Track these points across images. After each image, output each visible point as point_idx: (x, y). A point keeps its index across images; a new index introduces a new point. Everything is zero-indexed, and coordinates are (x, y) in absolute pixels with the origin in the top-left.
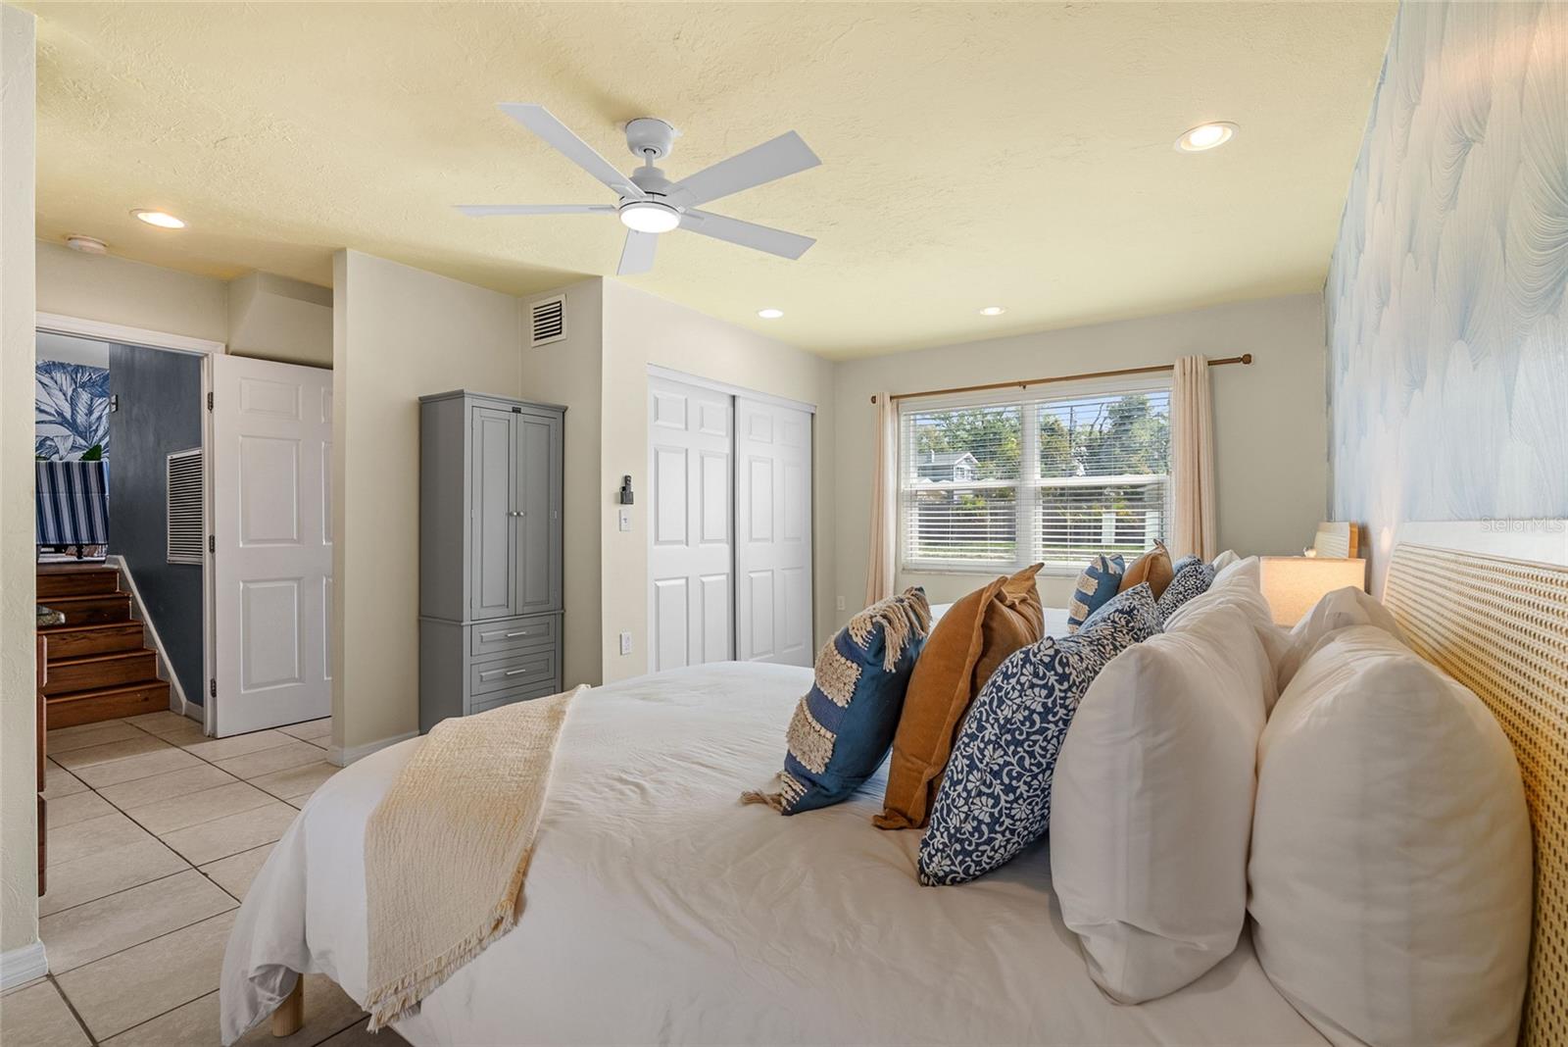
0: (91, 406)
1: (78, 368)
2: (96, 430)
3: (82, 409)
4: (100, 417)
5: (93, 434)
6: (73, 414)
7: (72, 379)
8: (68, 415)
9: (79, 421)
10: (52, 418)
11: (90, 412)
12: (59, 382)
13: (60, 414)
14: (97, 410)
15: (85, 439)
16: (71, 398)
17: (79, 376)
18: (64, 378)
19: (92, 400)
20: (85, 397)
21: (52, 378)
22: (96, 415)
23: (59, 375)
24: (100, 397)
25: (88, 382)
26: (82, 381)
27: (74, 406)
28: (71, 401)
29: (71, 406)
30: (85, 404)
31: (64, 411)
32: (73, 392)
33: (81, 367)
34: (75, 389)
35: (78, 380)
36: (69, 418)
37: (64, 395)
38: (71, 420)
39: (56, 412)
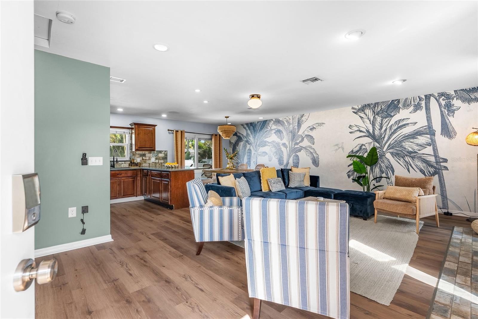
0: (381, 124)
1: (377, 104)
2: (384, 137)
3: (377, 126)
6: (373, 130)
7: (373, 111)
8: (371, 131)
9: (376, 133)
10: (364, 134)
11: (381, 128)
12: (367, 115)
13: (368, 131)
14: (384, 126)
15: (379, 143)
16: (373, 121)
17: (376, 108)
18: (369, 111)
19: (382, 120)
20: (379, 119)
21: (365, 113)
22: (384, 128)
23: (367, 111)
24: (386, 118)
25: (380, 111)
26: (377, 111)
27: (374, 126)
28: (373, 123)
29: (373, 126)
30: (379, 124)
31: (370, 129)
32: (373, 118)
33: (377, 103)
34: (375, 116)
35: (376, 111)
36: (372, 132)
37: (370, 121)
38: (373, 133)
39: (366, 130)
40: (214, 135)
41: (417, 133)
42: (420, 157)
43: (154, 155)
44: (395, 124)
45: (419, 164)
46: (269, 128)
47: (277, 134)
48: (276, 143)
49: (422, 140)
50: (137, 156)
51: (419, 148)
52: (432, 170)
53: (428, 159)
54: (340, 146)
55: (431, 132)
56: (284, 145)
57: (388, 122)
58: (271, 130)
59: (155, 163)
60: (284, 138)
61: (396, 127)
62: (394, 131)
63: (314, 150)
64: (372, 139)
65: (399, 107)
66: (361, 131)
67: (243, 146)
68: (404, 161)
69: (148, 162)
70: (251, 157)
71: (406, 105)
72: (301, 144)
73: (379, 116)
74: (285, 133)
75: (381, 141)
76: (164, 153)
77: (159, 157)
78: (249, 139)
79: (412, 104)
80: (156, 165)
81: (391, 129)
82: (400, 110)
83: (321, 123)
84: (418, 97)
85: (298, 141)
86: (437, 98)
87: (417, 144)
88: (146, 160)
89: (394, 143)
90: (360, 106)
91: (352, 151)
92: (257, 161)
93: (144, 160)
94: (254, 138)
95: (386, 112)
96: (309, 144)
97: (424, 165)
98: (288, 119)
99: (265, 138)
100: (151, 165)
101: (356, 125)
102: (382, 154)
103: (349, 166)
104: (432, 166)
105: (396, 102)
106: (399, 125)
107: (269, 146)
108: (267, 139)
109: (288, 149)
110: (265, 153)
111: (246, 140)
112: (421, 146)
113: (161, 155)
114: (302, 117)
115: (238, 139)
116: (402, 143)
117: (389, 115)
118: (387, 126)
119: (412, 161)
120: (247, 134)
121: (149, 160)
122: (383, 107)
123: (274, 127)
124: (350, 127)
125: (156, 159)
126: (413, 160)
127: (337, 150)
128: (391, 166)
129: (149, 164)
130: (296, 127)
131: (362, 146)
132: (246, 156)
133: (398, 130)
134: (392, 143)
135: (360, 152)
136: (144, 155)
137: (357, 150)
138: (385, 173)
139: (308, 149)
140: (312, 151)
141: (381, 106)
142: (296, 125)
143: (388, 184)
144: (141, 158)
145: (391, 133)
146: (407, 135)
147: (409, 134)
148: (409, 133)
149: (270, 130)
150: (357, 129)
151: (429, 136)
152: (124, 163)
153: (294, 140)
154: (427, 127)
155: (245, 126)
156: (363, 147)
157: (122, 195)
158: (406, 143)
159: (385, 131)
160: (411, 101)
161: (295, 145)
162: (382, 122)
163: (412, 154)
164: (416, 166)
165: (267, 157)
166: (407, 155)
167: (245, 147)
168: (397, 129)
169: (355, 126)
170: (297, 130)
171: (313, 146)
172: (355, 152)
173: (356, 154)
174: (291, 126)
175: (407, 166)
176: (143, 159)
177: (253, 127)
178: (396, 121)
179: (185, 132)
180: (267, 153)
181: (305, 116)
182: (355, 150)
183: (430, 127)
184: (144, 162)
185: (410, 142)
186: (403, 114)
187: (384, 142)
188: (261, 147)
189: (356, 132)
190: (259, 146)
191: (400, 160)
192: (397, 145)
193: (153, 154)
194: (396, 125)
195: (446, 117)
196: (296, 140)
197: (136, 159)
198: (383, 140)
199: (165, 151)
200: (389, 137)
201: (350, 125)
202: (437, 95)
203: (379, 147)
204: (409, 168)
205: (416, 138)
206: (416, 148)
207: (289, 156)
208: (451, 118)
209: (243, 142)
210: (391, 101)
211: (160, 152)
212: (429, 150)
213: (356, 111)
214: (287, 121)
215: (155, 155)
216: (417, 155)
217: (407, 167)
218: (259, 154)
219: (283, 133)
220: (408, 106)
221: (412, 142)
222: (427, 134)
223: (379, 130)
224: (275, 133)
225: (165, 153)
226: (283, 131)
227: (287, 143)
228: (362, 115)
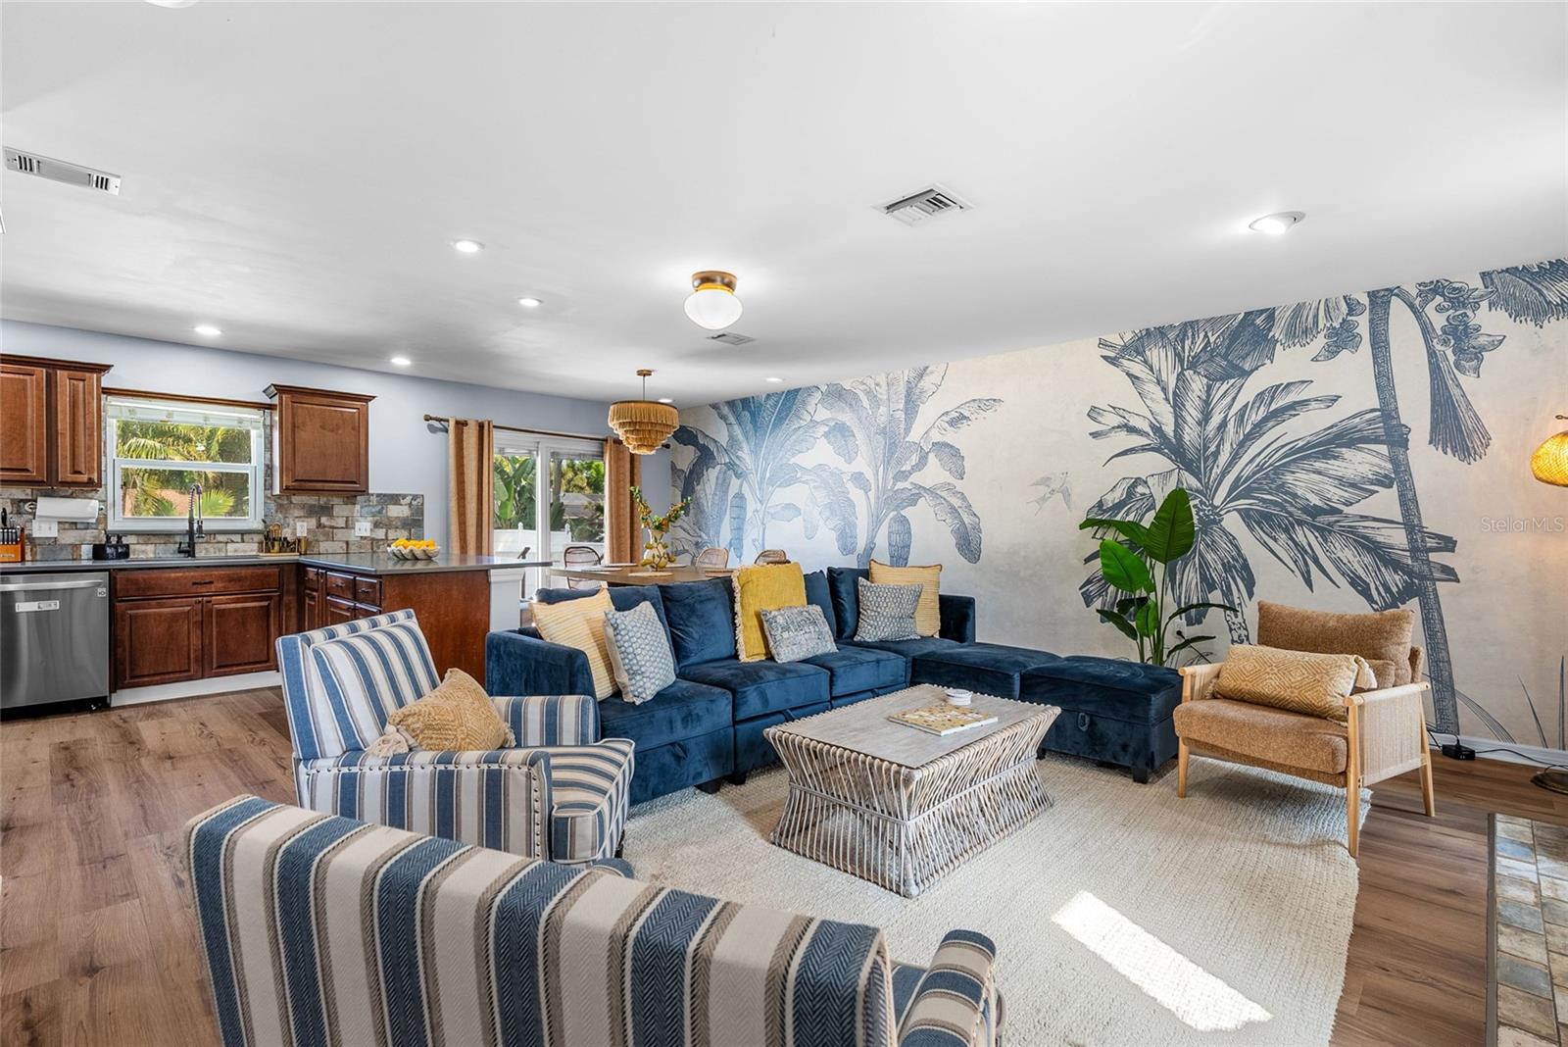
0: (1207, 402)
1: (1189, 328)
2: (1216, 454)
3: (1192, 412)
4: (1224, 424)
5: (1211, 459)
6: (1177, 425)
7: (1177, 354)
8: (1169, 429)
9: (1186, 438)
10: (1144, 441)
11: (1204, 421)
12: (1156, 368)
13: (1158, 430)
14: (1218, 409)
15: (1197, 475)
16: (1175, 393)
17: (1188, 343)
18: (1163, 355)
19: (1209, 388)
20: (1197, 384)
21: (1146, 362)
22: (1216, 420)
23: (1155, 352)
24: (1223, 379)
25: (1202, 354)
26: (1192, 354)
27: (1179, 408)
28: (1174, 399)
29: (1175, 410)
30: (1197, 401)
31: (1164, 421)
32: (1178, 380)
33: (1192, 324)
34: (1182, 372)
35: (1187, 354)
36: (1172, 434)
37: (1164, 390)
38: (1175, 437)
39: (1152, 426)
40: (610, 442)
41: (1339, 436)
42: (1352, 531)
43: (366, 509)
44: (1257, 405)
45: (1348, 554)
46: (805, 417)
47: (832, 439)
48: (832, 473)
49: (1361, 462)
50: (297, 513)
51: (1346, 495)
52: (1395, 580)
53: (1380, 539)
54: (1055, 485)
55: (1396, 437)
56: (858, 477)
57: (1233, 395)
58: (814, 424)
59: (373, 539)
60: (856, 453)
61: (1262, 413)
62: (1252, 429)
63: (964, 498)
64: (1172, 461)
65: (1273, 336)
66: (1132, 430)
67: (717, 484)
68: (1289, 542)
69: (340, 535)
70: (743, 524)
71: (1300, 329)
72: (916, 478)
73: (1199, 373)
74: (860, 436)
75: (1205, 469)
76: (410, 504)
77: (388, 518)
78: (737, 457)
79: (1321, 326)
80: (375, 549)
81: (1242, 421)
82: (1274, 349)
83: (987, 400)
84: (1345, 297)
85: (907, 467)
86: (1417, 302)
87: (1340, 479)
88: (333, 528)
89: (1254, 474)
90: (1128, 337)
91: (1100, 504)
92: (763, 540)
93: (325, 527)
94: (755, 452)
95: (1225, 357)
96: (947, 477)
97: (1368, 559)
98: (873, 386)
99: (794, 455)
100: (353, 548)
101: (1114, 408)
102: (1208, 516)
103: (1087, 560)
104: (1396, 565)
105: (1263, 317)
106: (1273, 407)
107: (806, 482)
108: (798, 459)
109: (872, 494)
110: (792, 509)
111: (728, 461)
112: (1353, 485)
113: (396, 511)
114: (921, 376)
115: (699, 457)
116: (1283, 474)
117: (1237, 367)
118: (1229, 408)
119: (1320, 544)
120: (732, 438)
121: (347, 527)
122: (1212, 340)
123: (823, 414)
124: (1093, 413)
125: (376, 525)
126: (1326, 541)
127: (1044, 499)
128: (1241, 561)
129: (347, 543)
130: (900, 415)
131: (1134, 486)
132: (727, 520)
133: (1270, 424)
134: (1246, 473)
135: (1130, 508)
136: (327, 510)
137: (1117, 501)
138: (1222, 590)
139: (943, 494)
140: (956, 502)
141: (1206, 336)
142: (901, 406)
143: (1231, 630)
144: (313, 522)
145: (1242, 437)
146: (1301, 443)
147: (1308, 443)
148: (1309, 438)
149: (812, 425)
150: (1116, 420)
151: (1383, 449)
152: (237, 538)
153: (893, 462)
154: (1378, 413)
155: (726, 410)
156: (1140, 489)
157: (215, 666)
158: (1297, 475)
159: (1219, 428)
160: (1316, 316)
161: (896, 479)
162: (1208, 396)
163: (1320, 519)
164: (1337, 563)
165: (798, 522)
166: (1300, 523)
167: (723, 485)
168: (1265, 420)
169: (1111, 409)
170: (902, 426)
171: (959, 485)
172: (1110, 509)
173: (1115, 516)
174: (883, 410)
175: (1301, 563)
176: (320, 525)
177: (753, 415)
178: (1262, 393)
179: (494, 427)
180: (798, 511)
181: (932, 373)
182: (1111, 499)
183: (1388, 412)
184: (326, 535)
185: (1314, 472)
186: (1287, 364)
187: (1216, 471)
188: (779, 486)
189: (1113, 434)
190: (772, 482)
191: (1275, 540)
192: (1264, 482)
193: (362, 507)
194: (1262, 408)
195: (1447, 376)
196: (899, 463)
197: (292, 522)
198: (1215, 462)
199: (415, 497)
200: (1237, 453)
201: (1093, 408)
202: (1414, 292)
203: (1197, 491)
204: (1308, 572)
205: (1335, 458)
206: (1336, 494)
207: (876, 522)
208: (1467, 381)
209: (718, 467)
210: (1243, 314)
211: (395, 499)
212: (1385, 503)
213: (1113, 355)
214: (868, 393)
215: (374, 510)
216: (1338, 521)
217: (1304, 569)
218: (772, 511)
219: (854, 436)
220: (1305, 332)
221: (1320, 473)
222: (1377, 441)
223: (1199, 423)
224: (826, 435)
225: (413, 502)
226: (853, 428)
227: (869, 475)
228: (1137, 368)
